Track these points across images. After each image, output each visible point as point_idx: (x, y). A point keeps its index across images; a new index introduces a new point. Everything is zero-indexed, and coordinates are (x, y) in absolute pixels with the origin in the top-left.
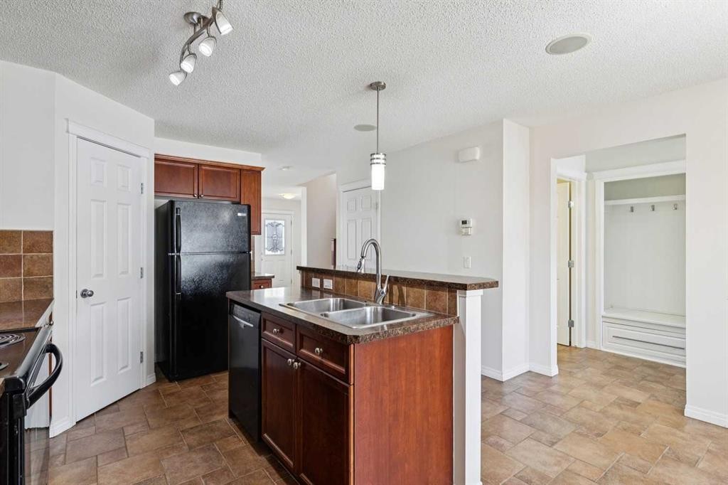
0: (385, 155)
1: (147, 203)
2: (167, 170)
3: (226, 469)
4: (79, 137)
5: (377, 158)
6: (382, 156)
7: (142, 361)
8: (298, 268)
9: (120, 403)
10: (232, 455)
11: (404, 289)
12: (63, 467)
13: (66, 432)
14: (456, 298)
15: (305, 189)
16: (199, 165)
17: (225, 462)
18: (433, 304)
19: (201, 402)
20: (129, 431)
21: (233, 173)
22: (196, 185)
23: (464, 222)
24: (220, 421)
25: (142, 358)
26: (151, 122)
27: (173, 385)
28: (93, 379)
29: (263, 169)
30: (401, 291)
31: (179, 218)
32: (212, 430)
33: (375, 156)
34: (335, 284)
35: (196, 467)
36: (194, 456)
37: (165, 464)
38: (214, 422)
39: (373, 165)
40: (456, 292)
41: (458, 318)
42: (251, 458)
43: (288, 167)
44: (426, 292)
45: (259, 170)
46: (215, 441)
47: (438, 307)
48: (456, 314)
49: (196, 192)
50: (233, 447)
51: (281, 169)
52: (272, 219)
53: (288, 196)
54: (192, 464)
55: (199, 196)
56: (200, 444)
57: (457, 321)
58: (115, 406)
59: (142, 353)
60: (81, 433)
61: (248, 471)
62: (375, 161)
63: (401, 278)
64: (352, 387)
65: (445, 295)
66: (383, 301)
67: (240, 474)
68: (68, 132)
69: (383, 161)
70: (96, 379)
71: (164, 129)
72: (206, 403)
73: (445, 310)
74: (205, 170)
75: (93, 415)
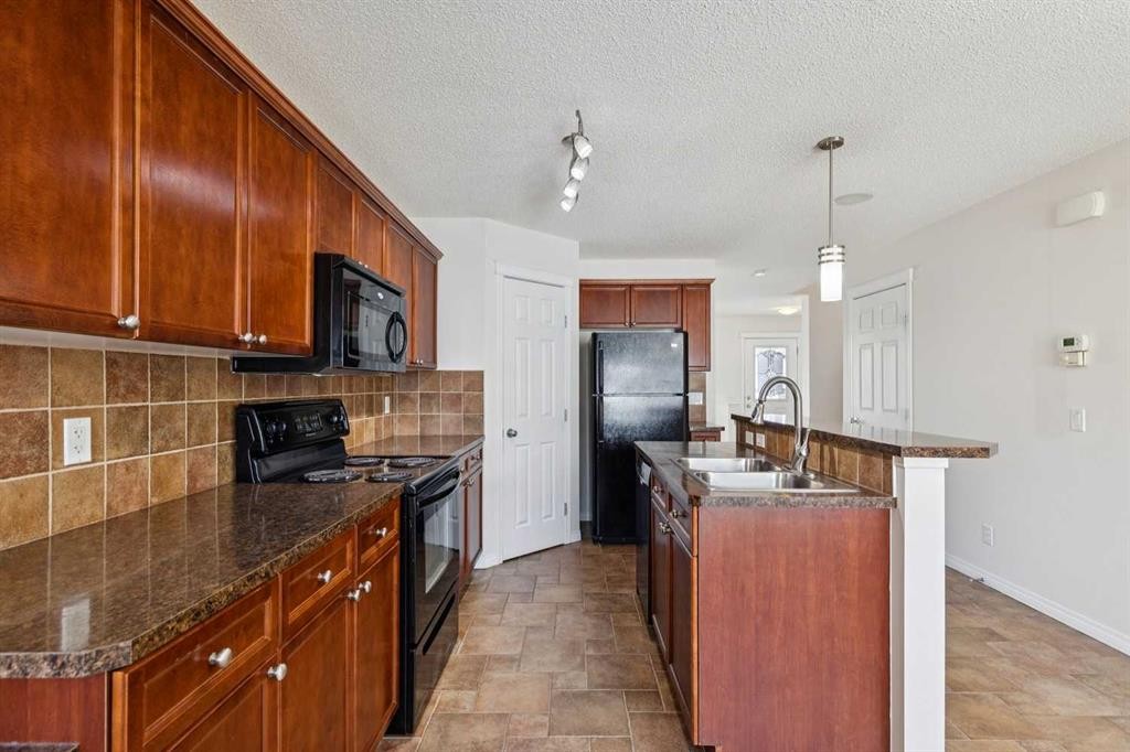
0: (843, 247)
1: (571, 338)
2: (594, 296)
3: (611, 641)
4: (507, 277)
5: (828, 254)
6: (836, 249)
7: (566, 513)
8: (733, 417)
9: (543, 554)
10: (622, 631)
11: (836, 450)
12: (484, 595)
13: (494, 567)
14: (891, 468)
15: (807, 297)
16: (631, 286)
17: (613, 635)
18: (866, 476)
19: (615, 570)
20: (541, 580)
21: (673, 292)
22: (628, 312)
23: (1069, 342)
24: (626, 595)
25: (566, 509)
26: (576, 244)
27: (595, 547)
28: (518, 521)
29: (713, 280)
30: (832, 452)
31: (601, 352)
32: (615, 602)
33: (823, 251)
34: (768, 440)
35: (585, 630)
36: (586, 619)
37: (559, 617)
38: (621, 595)
39: (822, 265)
40: (891, 458)
41: (895, 499)
42: (641, 640)
43: (763, 271)
44: (858, 456)
45: (706, 282)
46: (613, 612)
47: (871, 480)
48: (891, 493)
49: (628, 319)
50: (627, 623)
51: (753, 275)
52: (764, 347)
53: (787, 311)
54: (581, 627)
55: (631, 324)
56: (596, 611)
57: (895, 503)
58: (537, 555)
59: (566, 505)
60: (504, 571)
61: (632, 651)
62: (823, 259)
63: (830, 434)
64: (695, 559)
65: (879, 462)
66: (804, 467)
67: (622, 650)
68: (496, 273)
69: (840, 257)
70: (521, 523)
71: (590, 249)
72: (620, 574)
73: (879, 485)
74: (639, 292)
75: (517, 558)
